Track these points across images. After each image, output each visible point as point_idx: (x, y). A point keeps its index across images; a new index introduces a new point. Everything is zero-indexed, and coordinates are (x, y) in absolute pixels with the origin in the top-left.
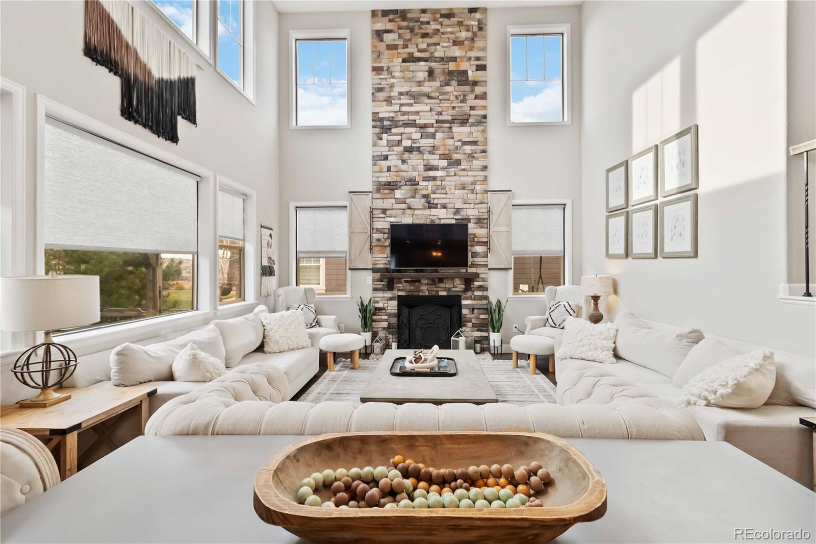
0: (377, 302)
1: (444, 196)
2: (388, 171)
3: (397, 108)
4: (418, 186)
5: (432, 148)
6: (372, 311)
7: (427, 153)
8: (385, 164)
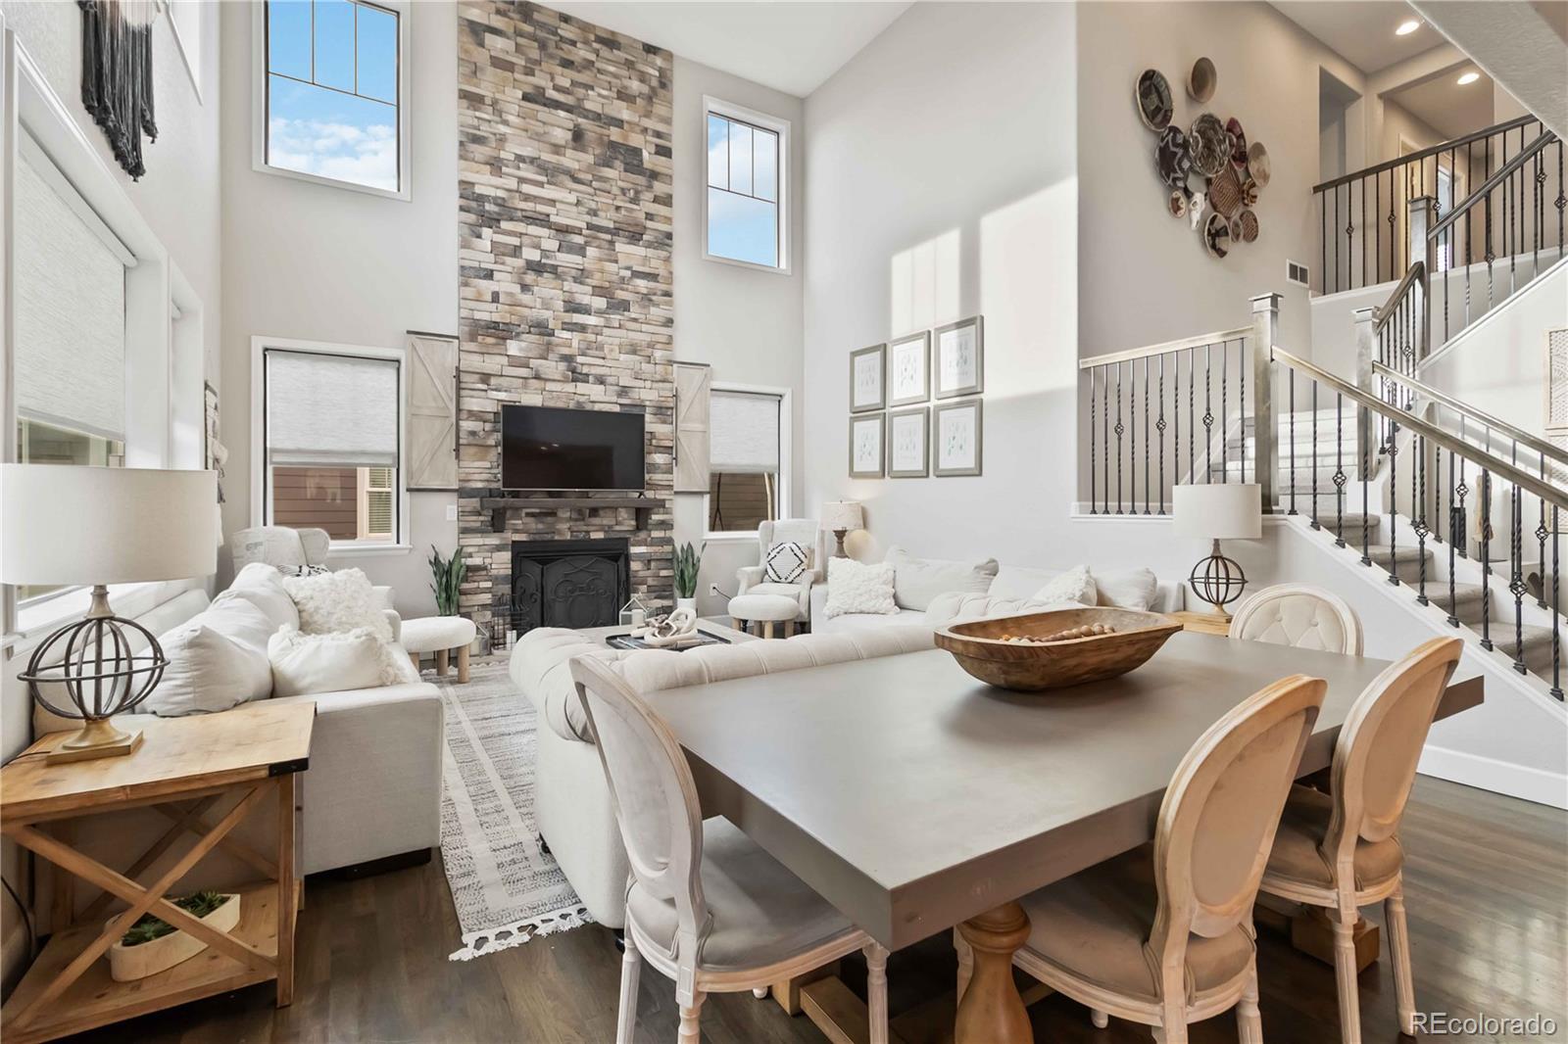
0: (470, 556)
1: (600, 362)
2: (493, 302)
3: (513, 184)
4: (552, 338)
5: (580, 272)
7: (570, 279)
8: (487, 287)
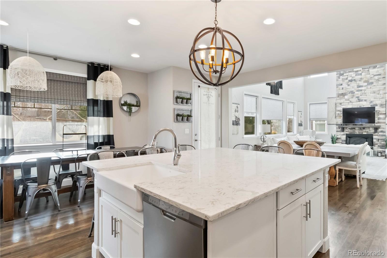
0: (338, 136)
1: (366, 96)
2: (342, 89)
4: (354, 94)
5: (360, 79)
6: (336, 139)
7: (358, 81)
8: (341, 87)
